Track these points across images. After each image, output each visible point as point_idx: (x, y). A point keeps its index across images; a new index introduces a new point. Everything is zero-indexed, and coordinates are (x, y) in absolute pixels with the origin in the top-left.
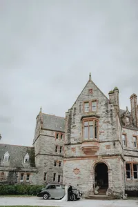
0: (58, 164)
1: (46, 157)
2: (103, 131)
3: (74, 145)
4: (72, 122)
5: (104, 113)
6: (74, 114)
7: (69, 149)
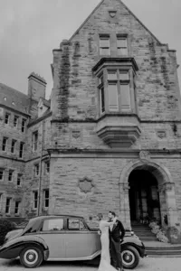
0: (6, 175)
2: (147, 98)
3: (78, 124)
4: (71, 72)
5: (148, 63)
6: (76, 56)
7: (65, 131)
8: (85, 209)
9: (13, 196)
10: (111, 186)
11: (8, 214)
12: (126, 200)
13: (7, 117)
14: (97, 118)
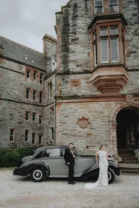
0: (30, 117)
1: (12, 105)
2: (134, 50)
3: (77, 75)
4: (71, 31)
5: (136, 18)
6: (75, 17)
7: (67, 82)
8: (83, 141)
9: (37, 132)
10: (103, 123)
11: (35, 144)
12: (114, 134)
13: (28, 72)
14: (92, 69)
